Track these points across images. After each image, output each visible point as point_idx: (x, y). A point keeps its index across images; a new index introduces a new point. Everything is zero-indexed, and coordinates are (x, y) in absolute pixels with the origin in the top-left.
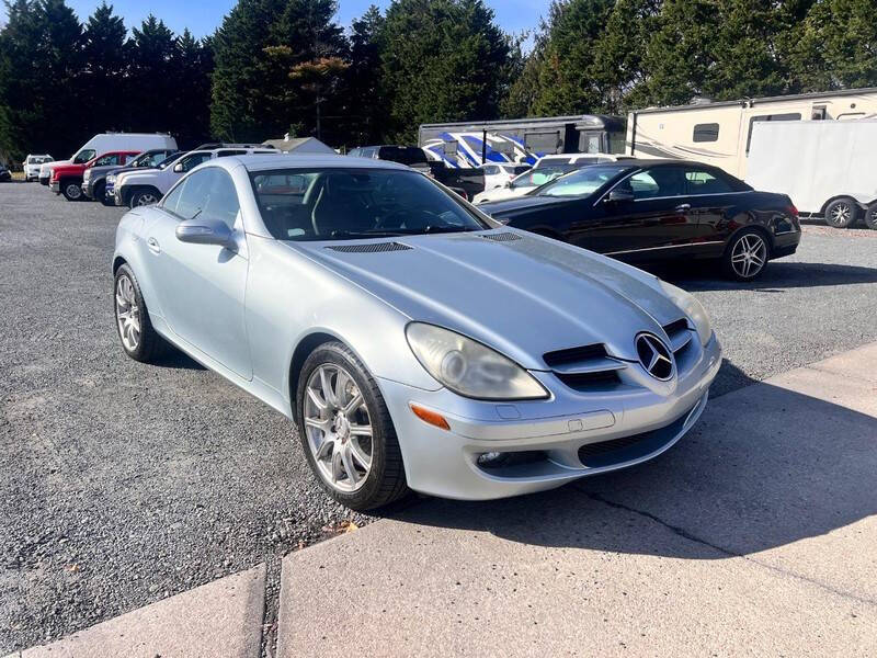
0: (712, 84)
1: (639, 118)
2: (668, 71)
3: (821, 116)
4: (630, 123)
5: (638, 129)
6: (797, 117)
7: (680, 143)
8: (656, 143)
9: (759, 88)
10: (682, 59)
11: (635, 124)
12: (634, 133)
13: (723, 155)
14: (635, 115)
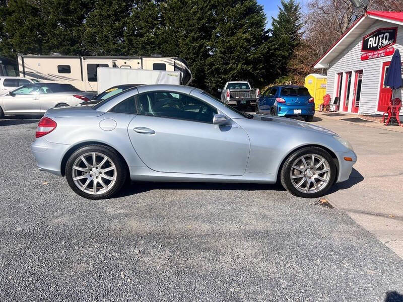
0: (48, 46)
1: (25, 60)
2: (23, 37)
3: (115, 66)
4: (20, 61)
5: (25, 65)
6: (107, 66)
7: (51, 73)
8: (37, 72)
9: (72, 50)
10: (29, 32)
11: (23, 62)
12: (23, 67)
13: (73, 80)
14: (23, 58)
